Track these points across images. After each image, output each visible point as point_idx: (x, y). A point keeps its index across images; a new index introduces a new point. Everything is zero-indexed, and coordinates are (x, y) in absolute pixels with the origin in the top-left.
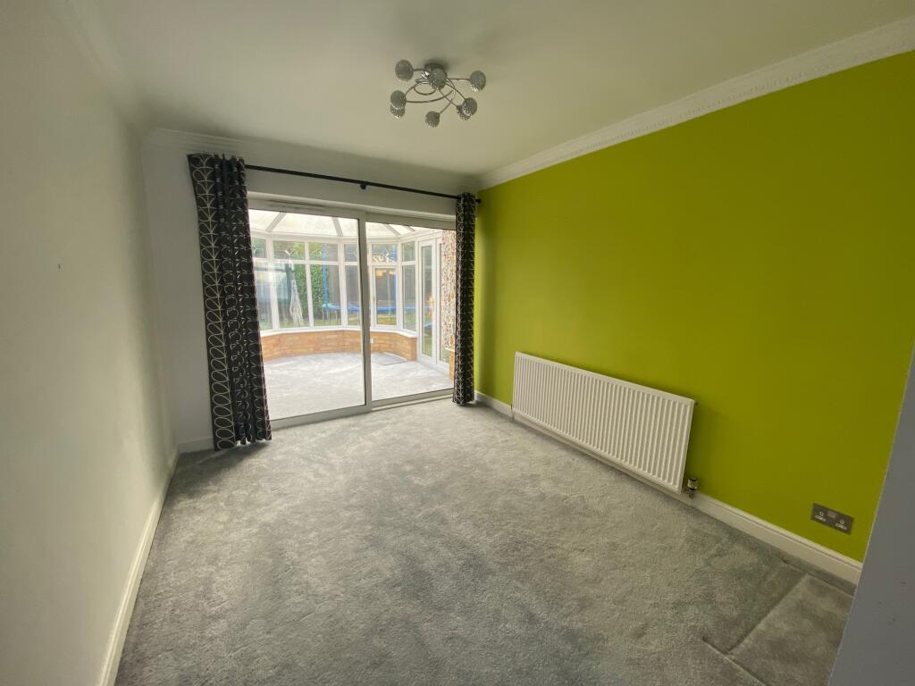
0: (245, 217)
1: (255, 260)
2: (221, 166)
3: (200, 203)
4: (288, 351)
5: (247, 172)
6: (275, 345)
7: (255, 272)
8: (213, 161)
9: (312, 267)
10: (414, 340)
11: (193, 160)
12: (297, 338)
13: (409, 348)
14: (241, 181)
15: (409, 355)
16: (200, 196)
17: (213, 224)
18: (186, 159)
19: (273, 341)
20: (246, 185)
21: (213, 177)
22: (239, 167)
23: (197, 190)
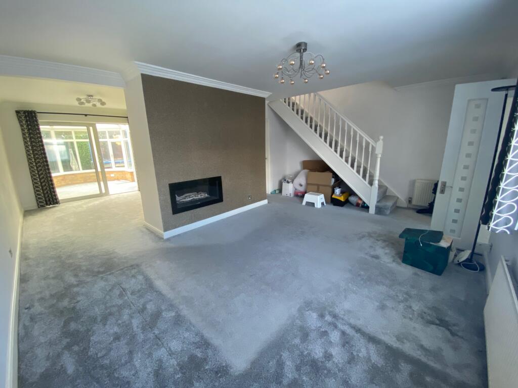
0: (39, 129)
1: (45, 141)
2: (28, 113)
3: (21, 126)
4: (70, 182)
5: (38, 114)
6: (63, 180)
7: (45, 147)
8: (25, 112)
9: (78, 143)
10: (132, 173)
11: (18, 112)
12: (73, 176)
13: (130, 176)
14: (36, 118)
15: (131, 180)
16: (22, 123)
17: (27, 133)
18: (15, 112)
19: (61, 178)
20: (38, 119)
21: (26, 117)
22: (35, 113)
23: (20, 122)
